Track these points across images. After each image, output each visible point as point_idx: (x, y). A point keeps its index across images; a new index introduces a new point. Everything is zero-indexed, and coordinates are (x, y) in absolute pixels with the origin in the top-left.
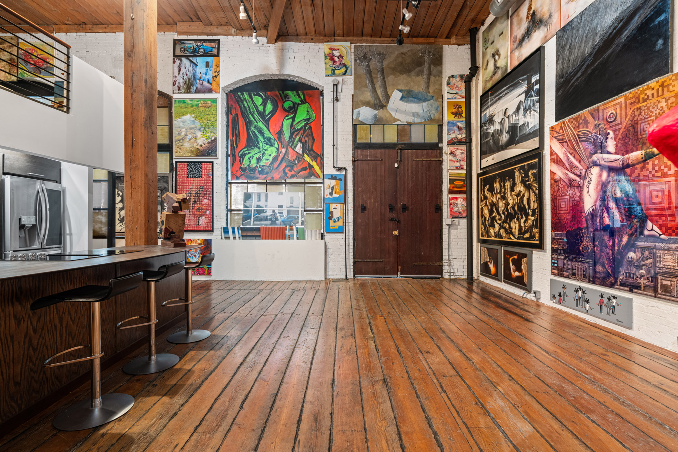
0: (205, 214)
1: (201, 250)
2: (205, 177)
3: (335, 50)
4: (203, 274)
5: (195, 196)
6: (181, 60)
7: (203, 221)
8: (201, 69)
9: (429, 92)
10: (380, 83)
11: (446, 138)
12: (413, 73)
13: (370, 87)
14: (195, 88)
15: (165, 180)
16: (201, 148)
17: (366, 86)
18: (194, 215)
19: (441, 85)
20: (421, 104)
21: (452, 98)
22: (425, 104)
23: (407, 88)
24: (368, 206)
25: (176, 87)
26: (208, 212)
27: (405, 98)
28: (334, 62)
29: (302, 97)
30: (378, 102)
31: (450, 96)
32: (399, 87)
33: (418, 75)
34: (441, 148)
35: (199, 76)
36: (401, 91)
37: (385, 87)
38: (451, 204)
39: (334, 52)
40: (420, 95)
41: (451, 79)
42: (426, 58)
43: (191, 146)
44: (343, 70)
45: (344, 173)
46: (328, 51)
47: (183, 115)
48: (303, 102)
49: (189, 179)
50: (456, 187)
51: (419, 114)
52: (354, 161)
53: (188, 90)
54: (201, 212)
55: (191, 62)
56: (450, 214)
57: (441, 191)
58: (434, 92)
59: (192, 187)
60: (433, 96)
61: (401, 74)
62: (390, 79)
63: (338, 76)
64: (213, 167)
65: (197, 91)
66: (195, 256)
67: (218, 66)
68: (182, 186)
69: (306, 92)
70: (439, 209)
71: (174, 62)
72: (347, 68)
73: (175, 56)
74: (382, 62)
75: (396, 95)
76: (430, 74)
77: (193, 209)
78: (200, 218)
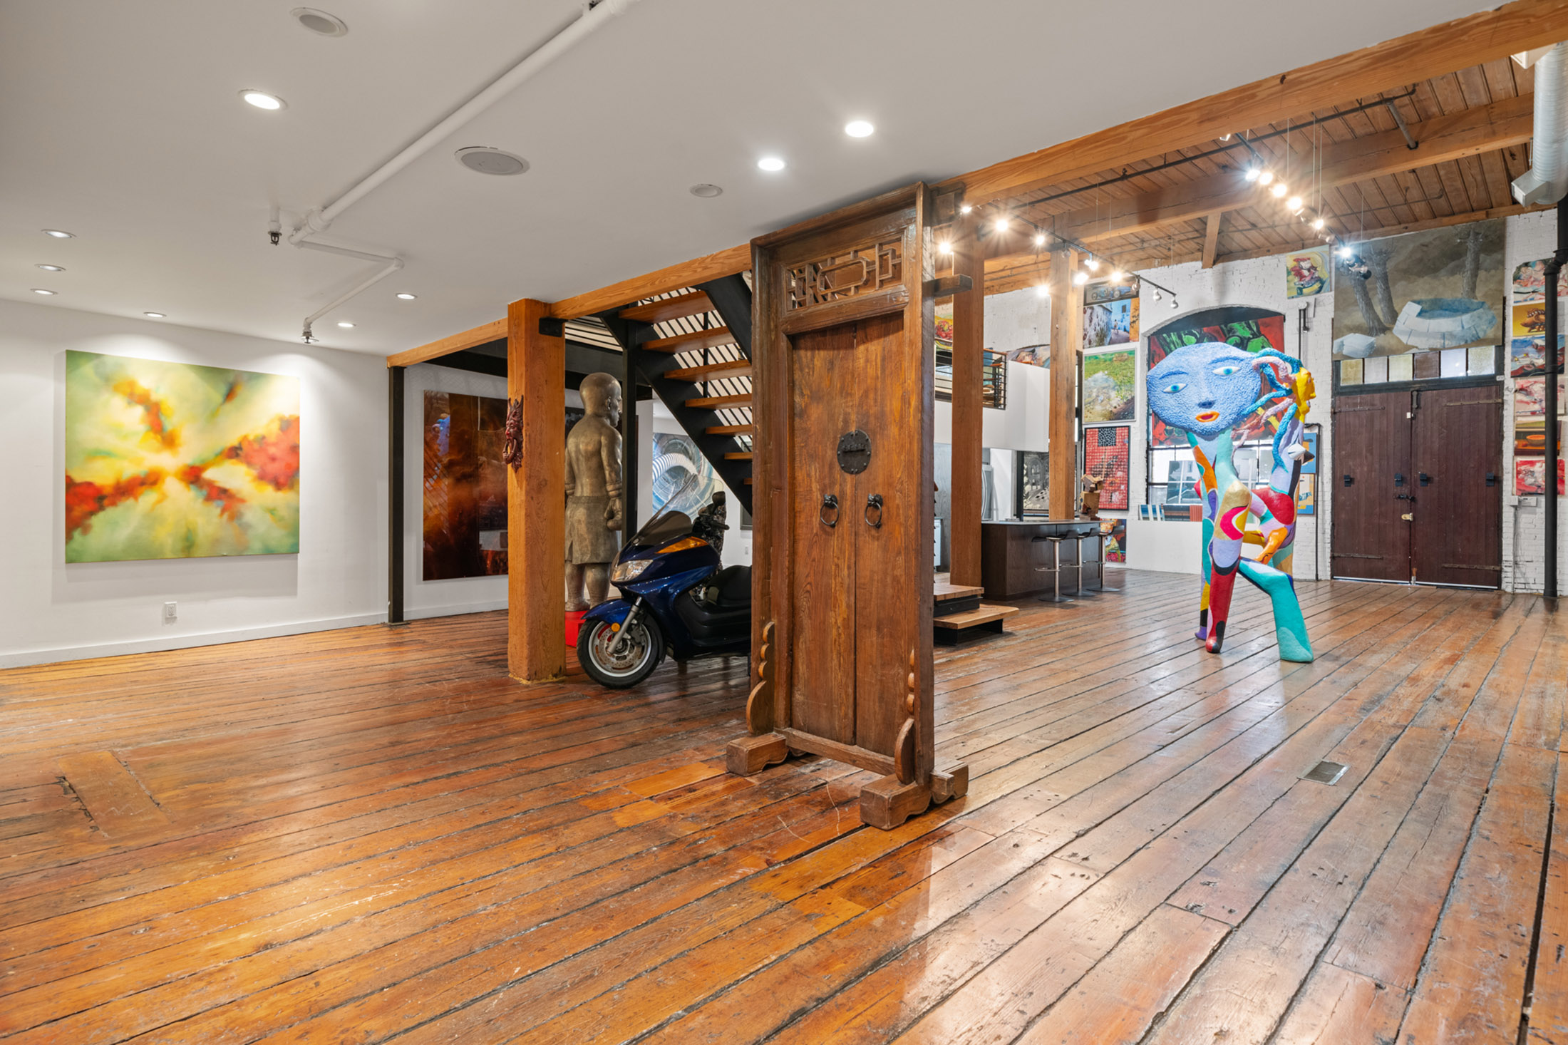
0: (1119, 490)
2: (1119, 445)
3: (1304, 260)
4: (1116, 560)
5: (1107, 468)
6: (1092, 308)
7: (1116, 497)
8: (1116, 315)
9: (1475, 297)
10: (1380, 296)
11: (1509, 367)
12: (1443, 272)
13: (1361, 304)
14: (1108, 339)
16: (1114, 410)
17: (1355, 303)
19: (1502, 282)
20: (1459, 318)
21: (1526, 300)
22: (1466, 317)
23: (1431, 297)
24: (1358, 477)
25: (1087, 341)
26: (1123, 487)
27: (1426, 312)
28: (1302, 277)
29: (1255, 329)
30: (1376, 324)
31: (1520, 297)
32: (1416, 298)
33: (1453, 273)
34: (1502, 383)
35: (1113, 324)
36: (1418, 302)
37: (1389, 300)
38: (1518, 473)
39: (1302, 263)
40: (1457, 303)
41: (1523, 269)
42: (1470, 244)
43: (1104, 408)
44: (1316, 286)
45: (1316, 431)
46: (1292, 264)
47: (1095, 373)
48: (1255, 336)
49: (1101, 448)
50: (1532, 445)
51: (1455, 333)
52: (1334, 413)
53: (1101, 342)
54: (1116, 486)
55: (1105, 309)
56: (1518, 489)
57: (1500, 452)
58: (1485, 295)
59: (1103, 457)
60: (1483, 303)
61: (1419, 276)
62: (1398, 288)
63: (1309, 295)
64: (1129, 432)
65: (1111, 342)
67: (1137, 309)
68: (1092, 456)
69: (1260, 321)
70: (1497, 481)
71: (1085, 312)
72: (1322, 283)
73: (1085, 304)
74: (1385, 264)
75: (1409, 311)
76: (1477, 268)
78: (1114, 494)
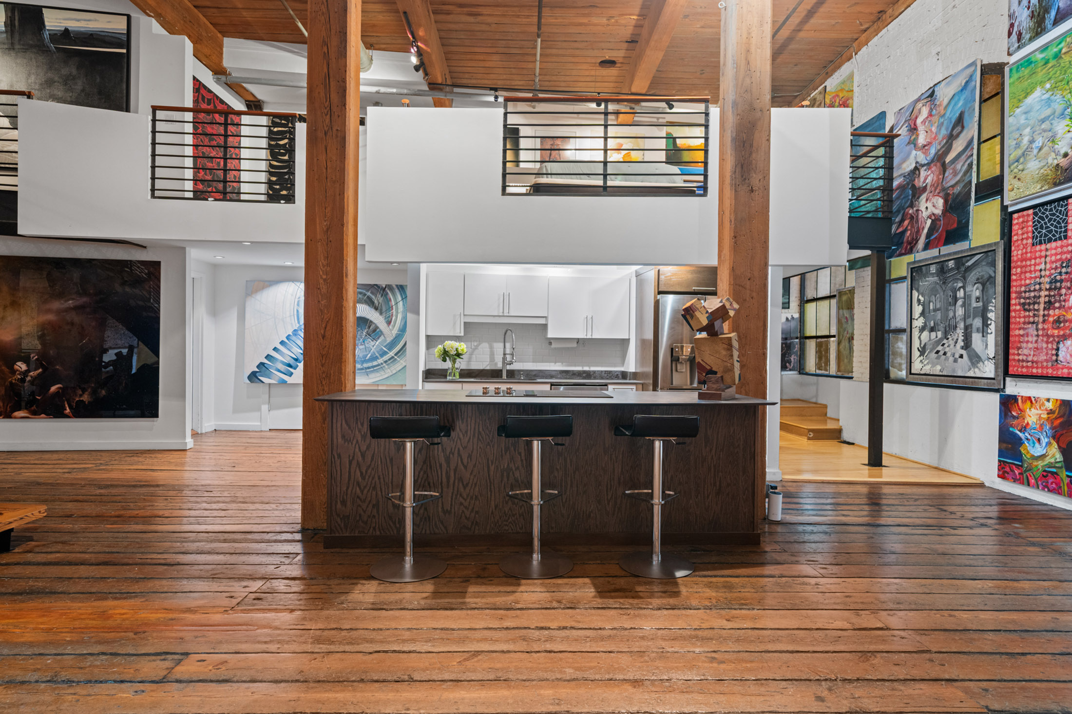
1: (1052, 428)
5: (1050, 289)
7: (1067, 351)
14: (1053, 15)
15: (990, 259)
18: (1048, 336)
25: (1014, 37)
43: (1042, 164)
47: (1027, 95)
49: (1038, 248)
53: (1039, 29)
54: (1064, 328)
59: (1043, 266)
66: (1039, 440)
68: (1021, 267)
77: (1044, 322)
78: (1061, 345)
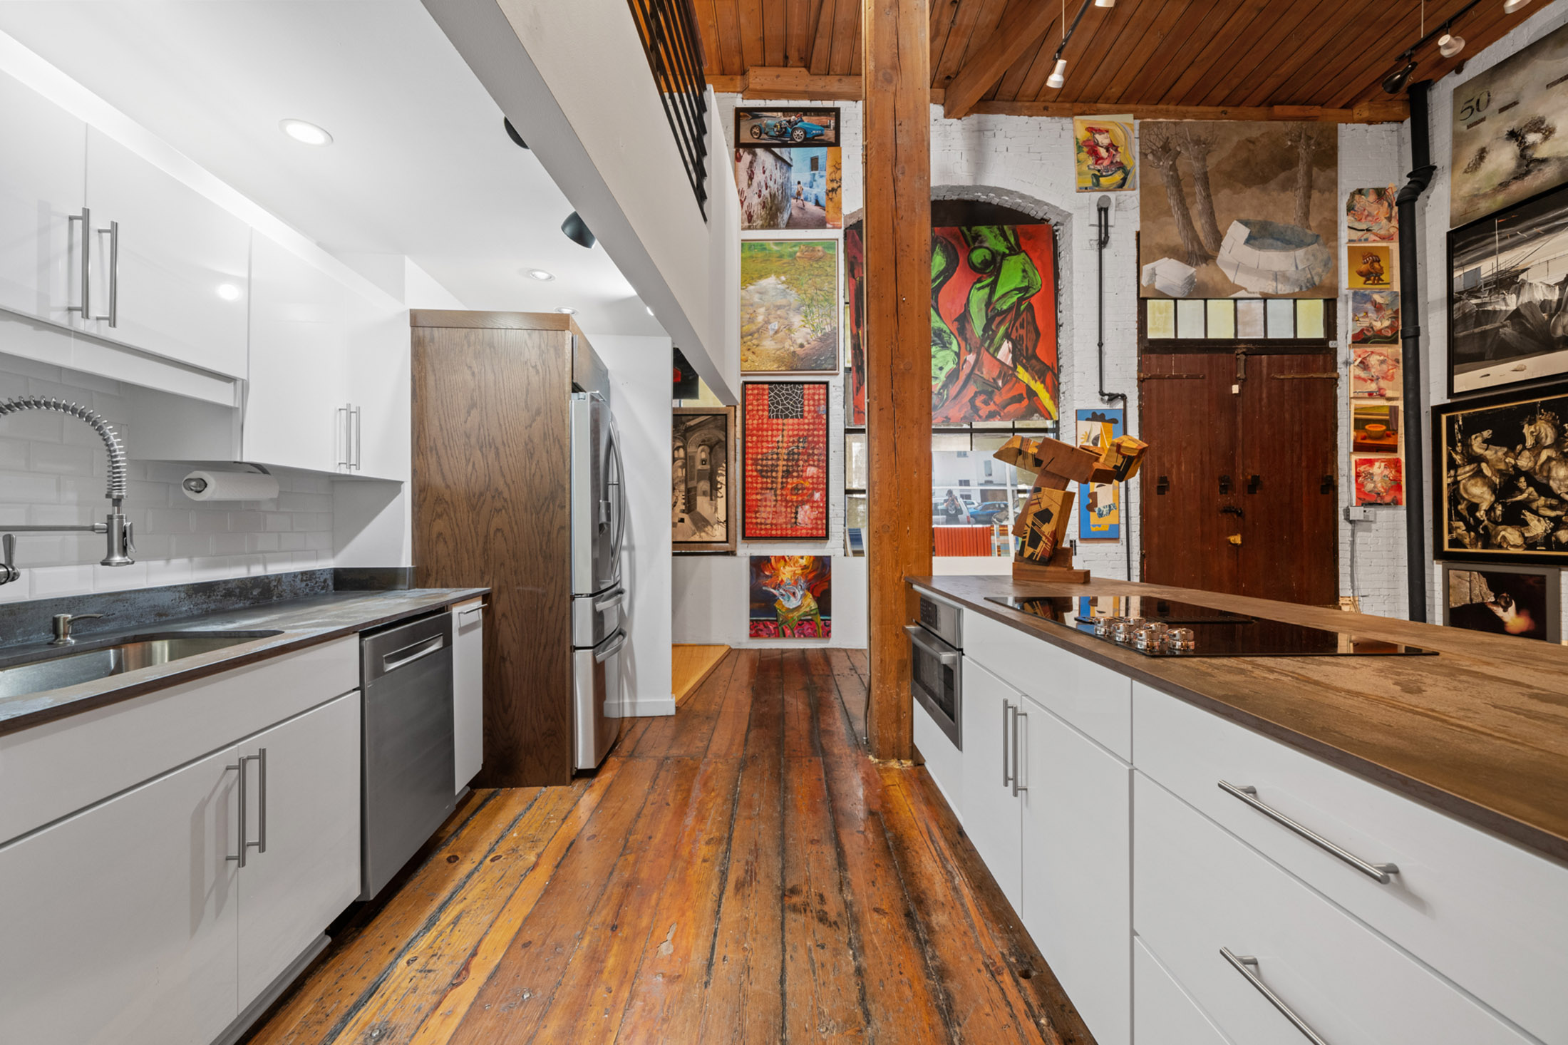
0: (810, 501)
1: (806, 582)
2: (809, 417)
3: (1100, 131)
4: (814, 635)
5: (788, 460)
6: (754, 155)
7: (805, 515)
8: (800, 174)
9: (1309, 227)
10: (1200, 207)
11: (1346, 325)
12: (1272, 185)
13: (1177, 215)
14: (786, 216)
15: (719, 423)
16: (799, 351)
17: (1168, 213)
18: (787, 502)
19: (1335, 210)
20: (1292, 253)
21: (1360, 240)
22: (1300, 253)
23: (1260, 218)
24: (1174, 479)
26: (817, 496)
27: (1255, 239)
28: (1098, 158)
29: (1012, 240)
30: (1196, 247)
31: (1355, 235)
32: (1243, 216)
33: (1284, 187)
34: (1335, 350)
35: (795, 188)
36: (1246, 223)
37: (1211, 214)
38: (1358, 475)
39: (1097, 136)
40: (1289, 232)
41: (1357, 197)
42: (1302, 151)
43: (779, 346)
44: (1118, 176)
45: (1120, 405)
46: (1083, 135)
47: (760, 277)
48: (1014, 251)
49: (775, 421)
50: (1371, 438)
51: (1288, 274)
52: (1141, 381)
53: (771, 221)
54: (802, 495)
55: (778, 158)
56: (1358, 498)
57: (1334, 447)
58: (1320, 225)
59: (780, 438)
60: (1318, 236)
61: (1246, 185)
62: (1223, 197)
63: (1108, 190)
64: (826, 394)
65: (792, 224)
66: (794, 594)
67: (837, 167)
68: (758, 436)
69: (1020, 228)
70: (1329, 486)
71: (738, 158)
72: (1126, 173)
73: (739, 144)
74: (1204, 160)
75: (1236, 233)
76: (1310, 187)
77: (782, 488)
78: (800, 509)
